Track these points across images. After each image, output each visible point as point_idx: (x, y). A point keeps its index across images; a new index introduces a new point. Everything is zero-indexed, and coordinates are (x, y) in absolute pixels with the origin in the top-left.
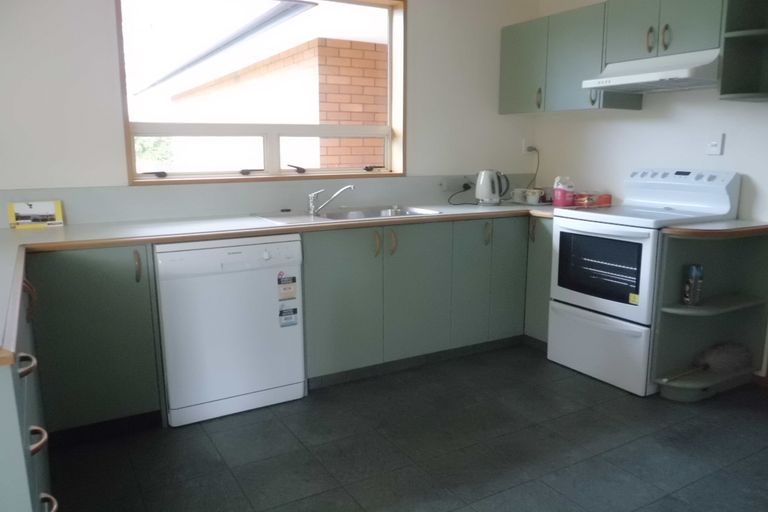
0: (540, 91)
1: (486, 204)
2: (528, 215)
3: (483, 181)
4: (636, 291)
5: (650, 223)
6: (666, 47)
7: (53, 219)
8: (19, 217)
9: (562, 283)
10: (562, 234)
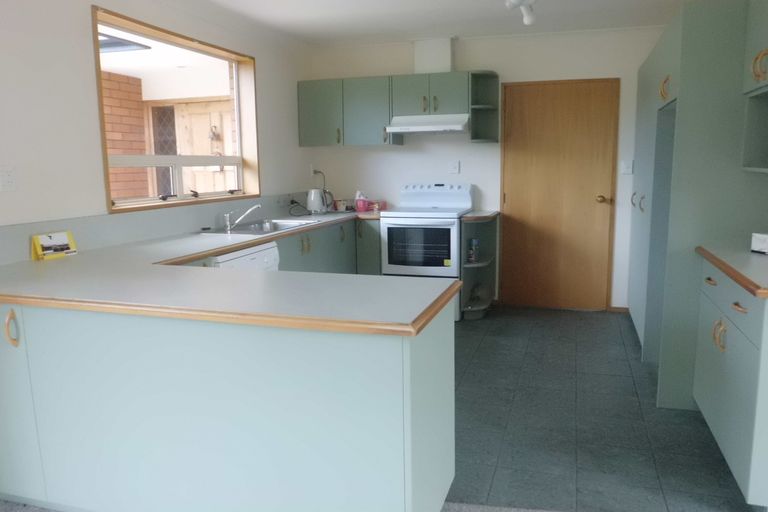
0: (339, 131)
1: (316, 214)
2: (357, 220)
3: (314, 198)
4: (449, 258)
5: (455, 215)
6: (435, 109)
7: (68, 248)
8: (45, 249)
9: (392, 261)
10: (389, 229)
